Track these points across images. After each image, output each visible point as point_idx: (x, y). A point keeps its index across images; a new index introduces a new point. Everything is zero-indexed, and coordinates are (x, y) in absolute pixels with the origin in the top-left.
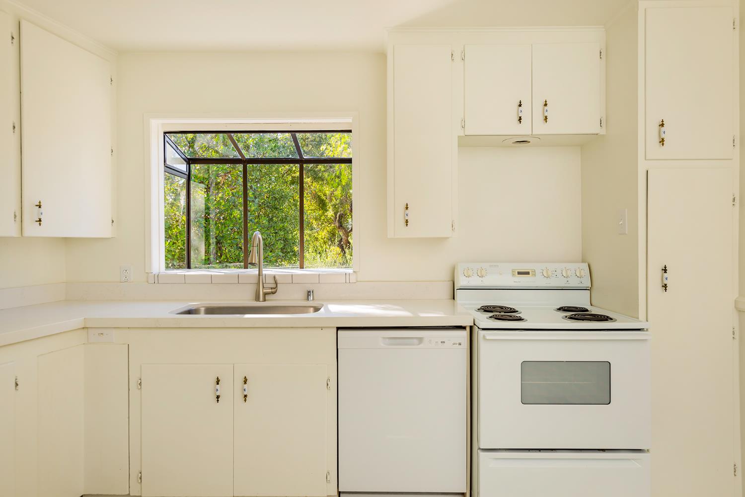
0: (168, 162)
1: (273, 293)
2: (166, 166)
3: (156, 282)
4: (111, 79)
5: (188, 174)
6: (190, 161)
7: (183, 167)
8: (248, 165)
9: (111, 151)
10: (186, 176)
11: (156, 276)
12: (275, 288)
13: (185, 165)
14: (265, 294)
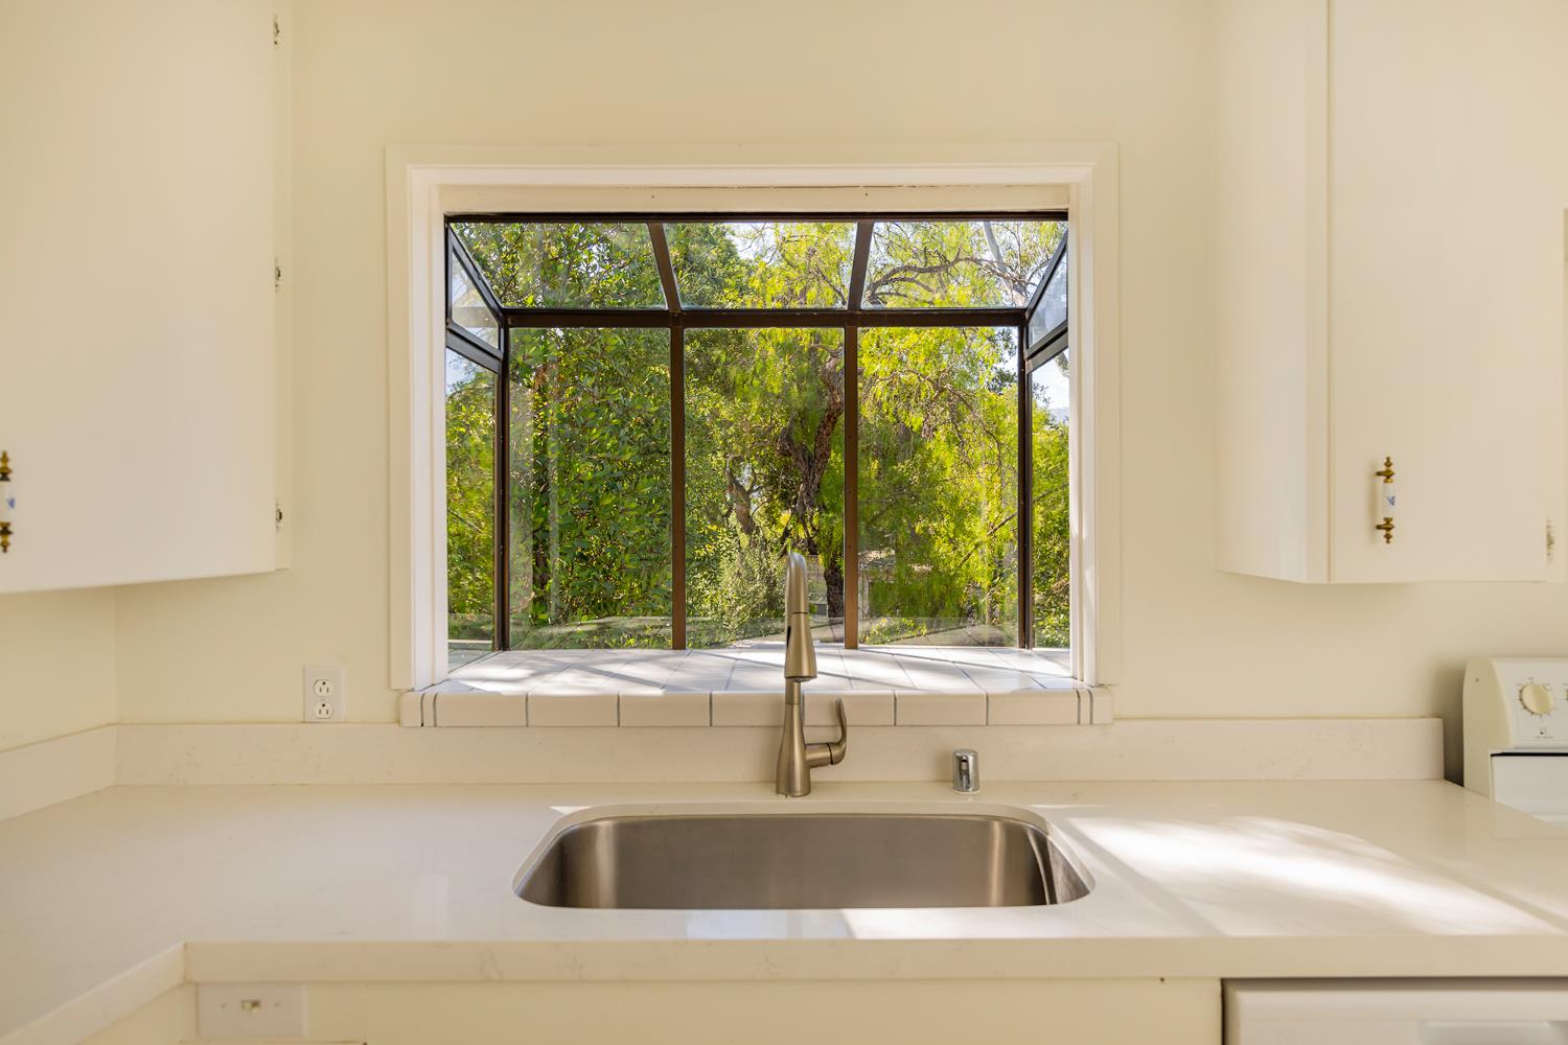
0: (455, 318)
1: (832, 761)
2: (452, 331)
3: (429, 721)
4: (276, 26)
5: (501, 356)
6: (508, 318)
7: (488, 335)
8: (686, 331)
9: (273, 274)
10: (495, 365)
11: (428, 702)
12: (838, 744)
13: (497, 329)
14: (810, 765)
